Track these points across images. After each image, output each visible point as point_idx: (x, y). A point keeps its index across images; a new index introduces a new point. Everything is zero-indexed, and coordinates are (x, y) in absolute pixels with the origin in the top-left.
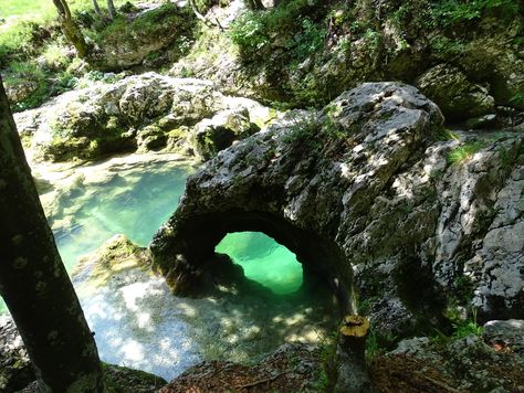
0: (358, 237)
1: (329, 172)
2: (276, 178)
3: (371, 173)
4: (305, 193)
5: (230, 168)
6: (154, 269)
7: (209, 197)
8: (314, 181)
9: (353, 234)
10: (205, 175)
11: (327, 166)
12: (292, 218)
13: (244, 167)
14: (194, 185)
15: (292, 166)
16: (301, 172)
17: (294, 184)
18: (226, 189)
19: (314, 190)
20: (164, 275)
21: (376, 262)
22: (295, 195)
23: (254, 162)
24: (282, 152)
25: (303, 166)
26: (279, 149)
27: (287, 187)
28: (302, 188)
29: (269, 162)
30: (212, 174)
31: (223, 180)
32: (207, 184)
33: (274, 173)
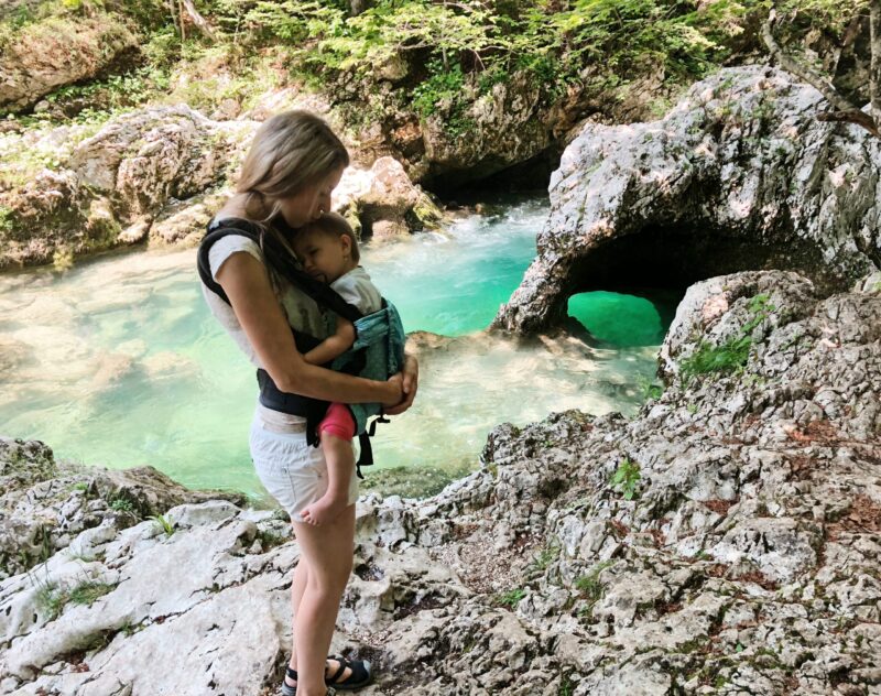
0: (820, 218)
2: (711, 168)
8: (759, 163)
11: (762, 146)
12: (738, 217)
14: (634, 183)
17: (732, 174)
18: (672, 183)
19: (762, 175)
22: (733, 187)
25: (734, 150)
31: (666, 172)
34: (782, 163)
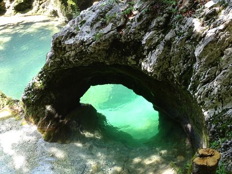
0: (209, 86)
1: (183, 27)
2: (134, 34)
3: (221, 27)
4: (161, 47)
5: (92, 26)
6: (27, 118)
7: (73, 53)
8: (168, 36)
9: (205, 83)
10: (69, 33)
11: (181, 22)
12: (149, 70)
13: (104, 25)
14: (60, 43)
15: (149, 23)
16: (157, 28)
17: (151, 39)
18: (88, 45)
19: (169, 44)
20: (36, 123)
21: (225, 108)
22: (151, 49)
23: (114, 20)
24: (139, 10)
25: (158, 22)
26: (136, 7)
27: (144, 42)
28: (158, 43)
29: (127, 20)
30: (75, 31)
31: (86, 37)
32: (71, 41)
33: (132, 30)
34: (188, 38)
